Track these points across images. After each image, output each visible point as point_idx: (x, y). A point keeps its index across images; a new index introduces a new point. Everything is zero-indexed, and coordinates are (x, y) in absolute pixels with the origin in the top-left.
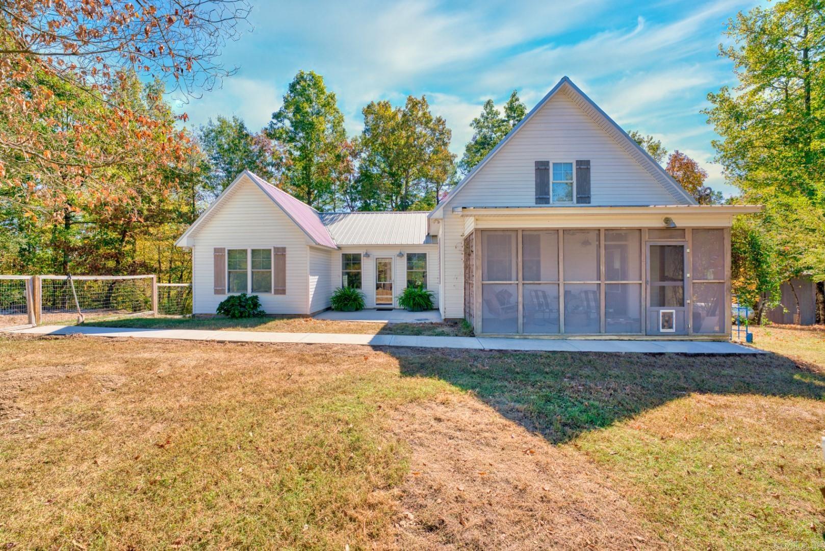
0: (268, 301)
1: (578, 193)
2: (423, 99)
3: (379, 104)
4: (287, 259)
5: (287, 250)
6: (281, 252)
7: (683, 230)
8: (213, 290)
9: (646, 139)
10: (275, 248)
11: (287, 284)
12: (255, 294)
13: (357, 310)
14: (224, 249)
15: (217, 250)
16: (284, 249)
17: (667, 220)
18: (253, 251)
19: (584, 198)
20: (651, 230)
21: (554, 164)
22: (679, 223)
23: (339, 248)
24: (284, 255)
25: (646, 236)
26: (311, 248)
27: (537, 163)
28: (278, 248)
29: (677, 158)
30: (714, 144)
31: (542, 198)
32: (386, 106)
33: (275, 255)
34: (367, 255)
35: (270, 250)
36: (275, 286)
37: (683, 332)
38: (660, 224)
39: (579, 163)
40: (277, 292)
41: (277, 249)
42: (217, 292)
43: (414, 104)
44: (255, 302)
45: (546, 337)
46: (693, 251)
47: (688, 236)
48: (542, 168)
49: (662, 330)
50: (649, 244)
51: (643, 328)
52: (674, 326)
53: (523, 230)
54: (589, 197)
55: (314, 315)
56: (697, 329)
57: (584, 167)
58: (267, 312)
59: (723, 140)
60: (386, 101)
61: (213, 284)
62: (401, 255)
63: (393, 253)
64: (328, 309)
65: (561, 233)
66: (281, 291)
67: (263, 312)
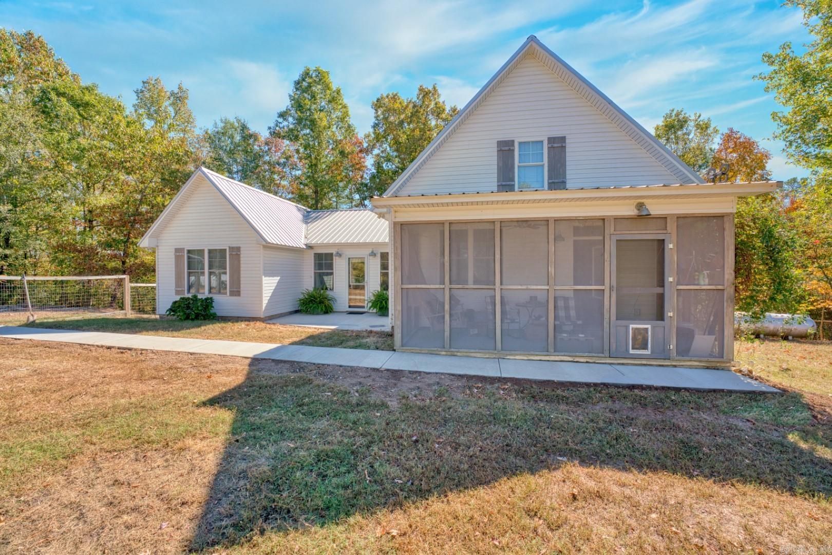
0: (223, 303)
1: (549, 178)
2: (434, 88)
4: (242, 259)
5: (241, 249)
6: (236, 252)
7: (664, 218)
8: (174, 291)
9: (693, 118)
10: (229, 247)
11: (242, 286)
12: (210, 296)
13: (326, 312)
14: (184, 248)
15: (177, 250)
16: (238, 249)
17: (640, 206)
18: (210, 251)
19: (557, 181)
20: (617, 219)
21: (520, 143)
22: (655, 209)
23: (310, 247)
24: (238, 256)
25: (610, 229)
26: (264, 247)
27: (500, 143)
28: (233, 248)
29: (730, 137)
30: (774, 116)
31: (506, 183)
32: (394, 98)
33: (230, 255)
34: (340, 254)
35: (225, 250)
36: (230, 288)
37: (662, 354)
38: (631, 211)
39: (551, 140)
40: (232, 293)
41: (231, 248)
42: (177, 293)
43: (425, 94)
44: (208, 303)
45: (478, 355)
46: (678, 245)
47: (672, 226)
48: (505, 149)
49: (632, 351)
50: (614, 238)
51: (606, 347)
52: (649, 346)
54: (564, 182)
55: (270, 319)
56: (684, 350)
57: (558, 145)
58: (218, 314)
59: (787, 111)
60: (395, 93)
61: (174, 285)
62: (373, 254)
63: (364, 253)
64: (297, 312)
65: (497, 225)
66: (236, 292)
67: (215, 314)
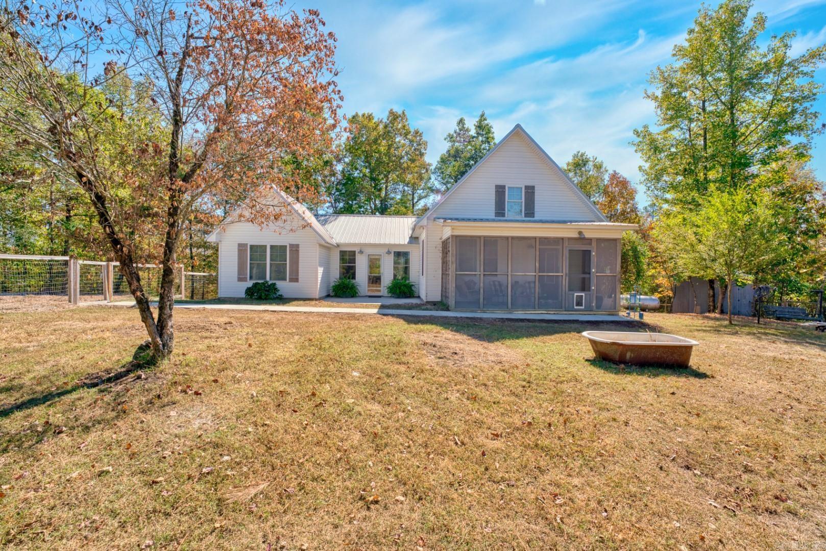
0: (284, 287)
1: (525, 210)
2: (403, 113)
3: (363, 115)
4: (300, 254)
5: (300, 246)
6: (295, 248)
7: (591, 239)
8: (237, 278)
9: (591, 159)
10: (290, 245)
11: (300, 274)
12: (274, 282)
13: (352, 297)
14: (247, 244)
15: (240, 245)
16: (297, 246)
17: (580, 233)
18: (272, 247)
19: (530, 212)
20: (570, 239)
21: (509, 188)
22: (588, 235)
23: (338, 246)
24: (297, 251)
25: (566, 244)
26: (321, 245)
27: (497, 187)
28: (293, 245)
29: (614, 176)
30: (640, 168)
31: (500, 211)
32: (370, 117)
33: (290, 251)
34: (361, 252)
35: (286, 246)
36: (290, 275)
37: (589, 309)
38: (576, 235)
39: (527, 187)
40: (291, 280)
41: (291, 246)
42: (241, 279)
43: (394, 116)
44: (273, 288)
45: (499, 311)
46: (597, 254)
47: (594, 244)
48: (500, 191)
49: (575, 307)
50: (568, 249)
51: (563, 305)
52: (584, 304)
53: (485, 237)
54: (533, 213)
55: (320, 299)
56: (599, 307)
57: (530, 191)
58: (285, 296)
59: (647, 166)
60: (370, 113)
61: (237, 273)
62: (389, 253)
63: (382, 251)
64: (328, 296)
65: (510, 240)
66: (295, 279)
67: (281, 295)
